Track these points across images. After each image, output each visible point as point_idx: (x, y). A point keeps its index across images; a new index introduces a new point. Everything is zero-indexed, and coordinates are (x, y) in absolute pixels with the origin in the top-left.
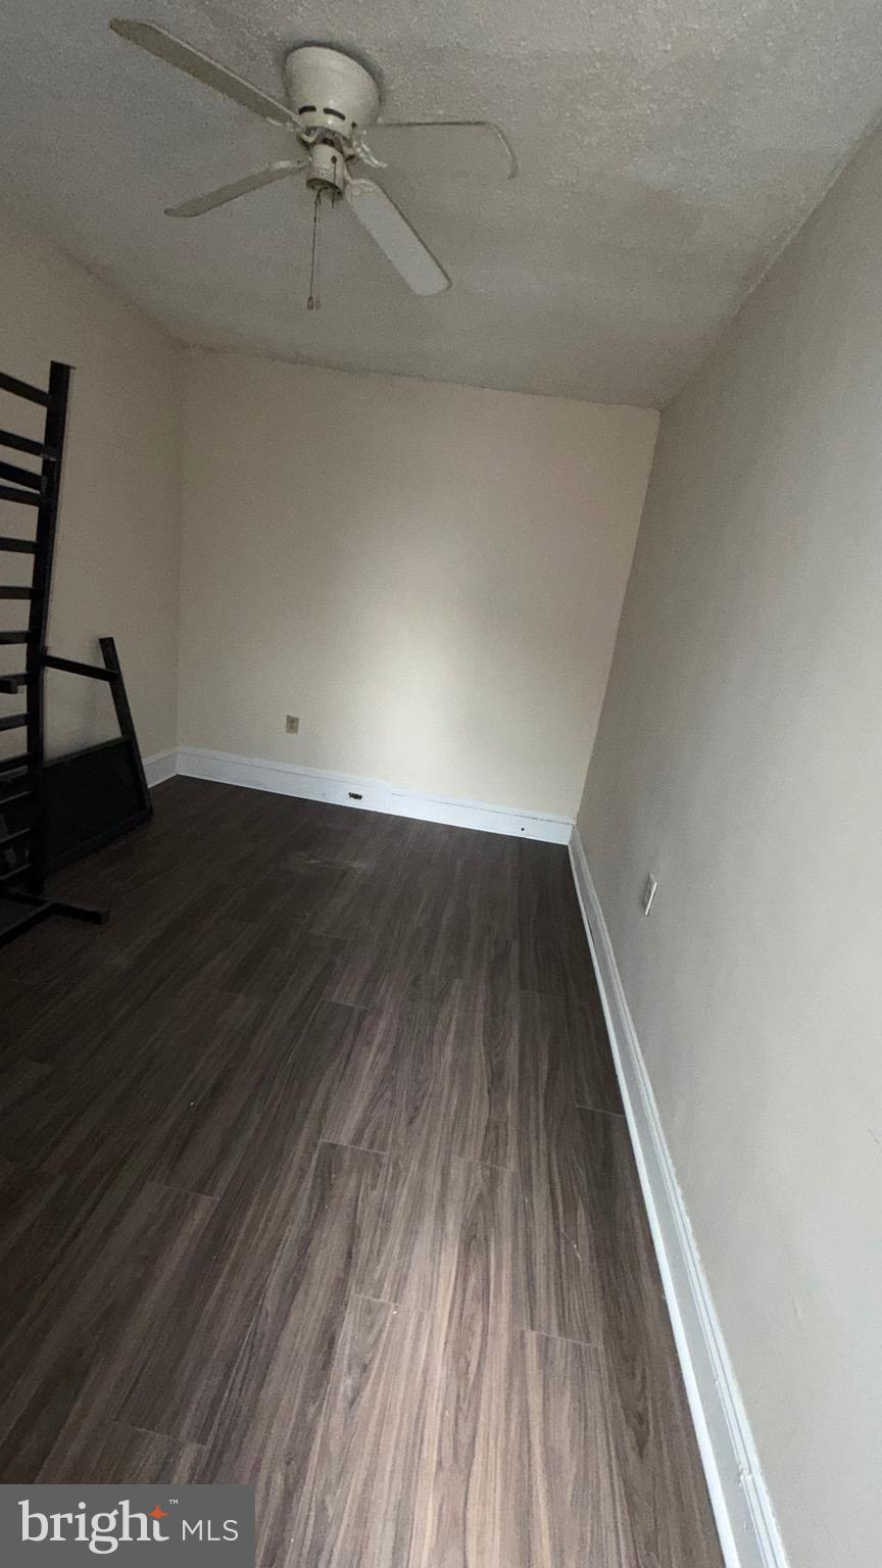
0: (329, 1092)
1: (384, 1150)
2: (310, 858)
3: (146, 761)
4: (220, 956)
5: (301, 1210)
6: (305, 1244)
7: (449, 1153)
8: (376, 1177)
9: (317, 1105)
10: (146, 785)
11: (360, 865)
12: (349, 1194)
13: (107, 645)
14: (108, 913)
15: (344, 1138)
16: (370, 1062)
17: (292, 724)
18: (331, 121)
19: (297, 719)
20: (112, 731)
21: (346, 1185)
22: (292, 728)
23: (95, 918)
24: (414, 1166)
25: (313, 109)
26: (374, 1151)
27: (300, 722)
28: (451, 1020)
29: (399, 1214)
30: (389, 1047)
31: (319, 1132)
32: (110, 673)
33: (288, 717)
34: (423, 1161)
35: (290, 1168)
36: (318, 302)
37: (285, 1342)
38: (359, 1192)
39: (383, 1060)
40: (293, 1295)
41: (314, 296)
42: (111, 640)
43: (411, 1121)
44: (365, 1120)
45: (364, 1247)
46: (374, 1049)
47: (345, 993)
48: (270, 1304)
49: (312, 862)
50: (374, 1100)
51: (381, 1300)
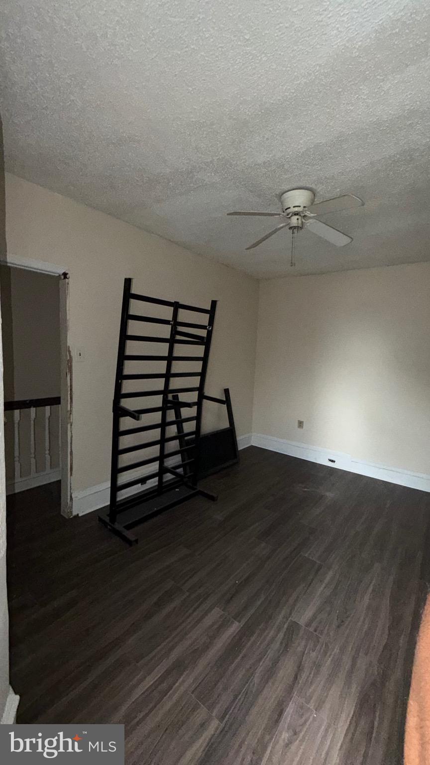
0: (298, 597)
1: (321, 634)
2: (305, 488)
3: (238, 438)
4: (257, 524)
5: (276, 645)
6: (275, 662)
7: (358, 651)
8: (315, 646)
9: (291, 601)
10: (237, 448)
11: (330, 495)
12: (300, 649)
13: (227, 391)
14: (217, 497)
15: (303, 621)
16: (321, 590)
17: (301, 424)
18: (296, 209)
19: (303, 422)
20: (226, 425)
21: (299, 644)
22: (300, 426)
23: (212, 499)
24: (337, 650)
25: (289, 208)
26: (317, 633)
27: (304, 423)
28: (371, 583)
29: (325, 670)
30: (333, 586)
31: (290, 614)
32: (227, 402)
33: (299, 421)
34: (343, 650)
35: (274, 625)
36: (295, 264)
37: (260, 701)
38: (305, 650)
39: (328, 593)
40: (267, 682)
41: (293, 262)
42: (228, 389)
43: (338, 627)
44: (314, 617)
45: (304, 676)
46: (324, 585)
47: (313, 553)
48: (256, 679)
49: (306, 490)
50: (320, 610)
51: (308, 706)
